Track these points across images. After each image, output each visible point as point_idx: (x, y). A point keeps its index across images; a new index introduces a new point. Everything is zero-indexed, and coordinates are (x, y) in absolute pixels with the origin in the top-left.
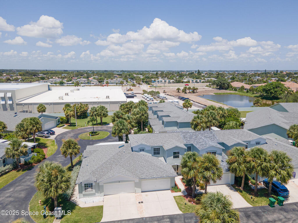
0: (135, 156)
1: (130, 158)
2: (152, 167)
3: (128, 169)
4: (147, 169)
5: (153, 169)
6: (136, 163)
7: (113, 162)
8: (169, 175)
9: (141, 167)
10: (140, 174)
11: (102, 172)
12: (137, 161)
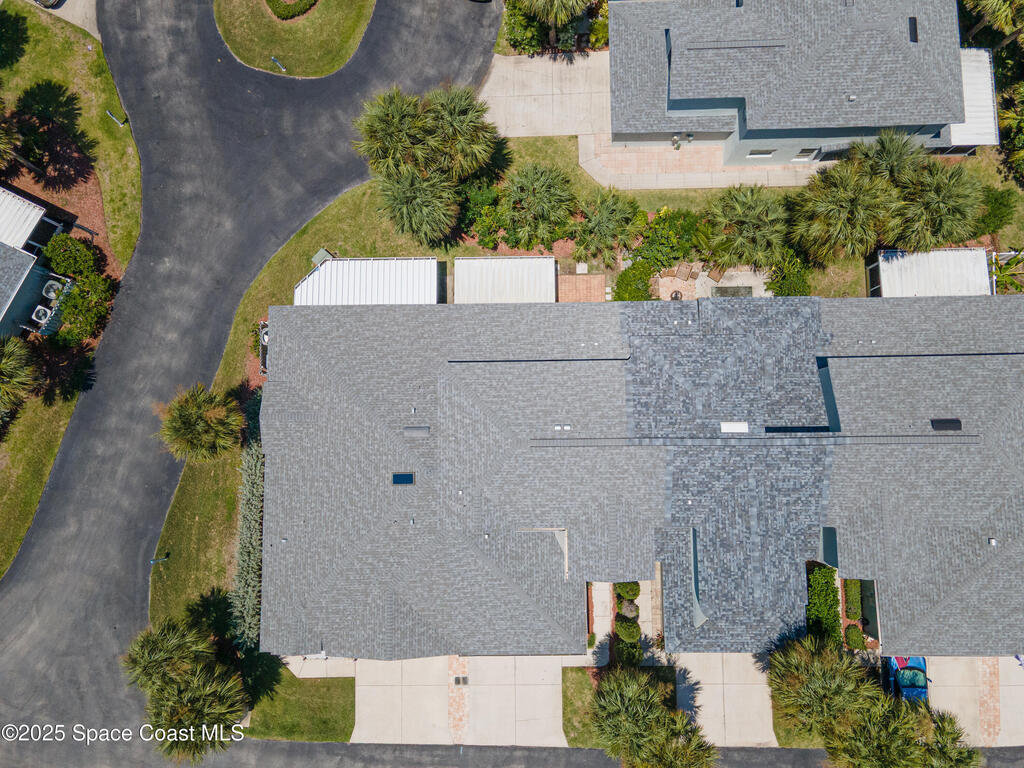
0: (454, 551)
1: (433, 560)
2: (509, 606)
3: (423, 610)
4: (488, 616)
5: (512, 616)
6: (452, 584)
7: (372, 571)
8: (559, 647)
9: (470, 604)
10: (462, 634)
11: (337, 613)
12: (459, 574)
